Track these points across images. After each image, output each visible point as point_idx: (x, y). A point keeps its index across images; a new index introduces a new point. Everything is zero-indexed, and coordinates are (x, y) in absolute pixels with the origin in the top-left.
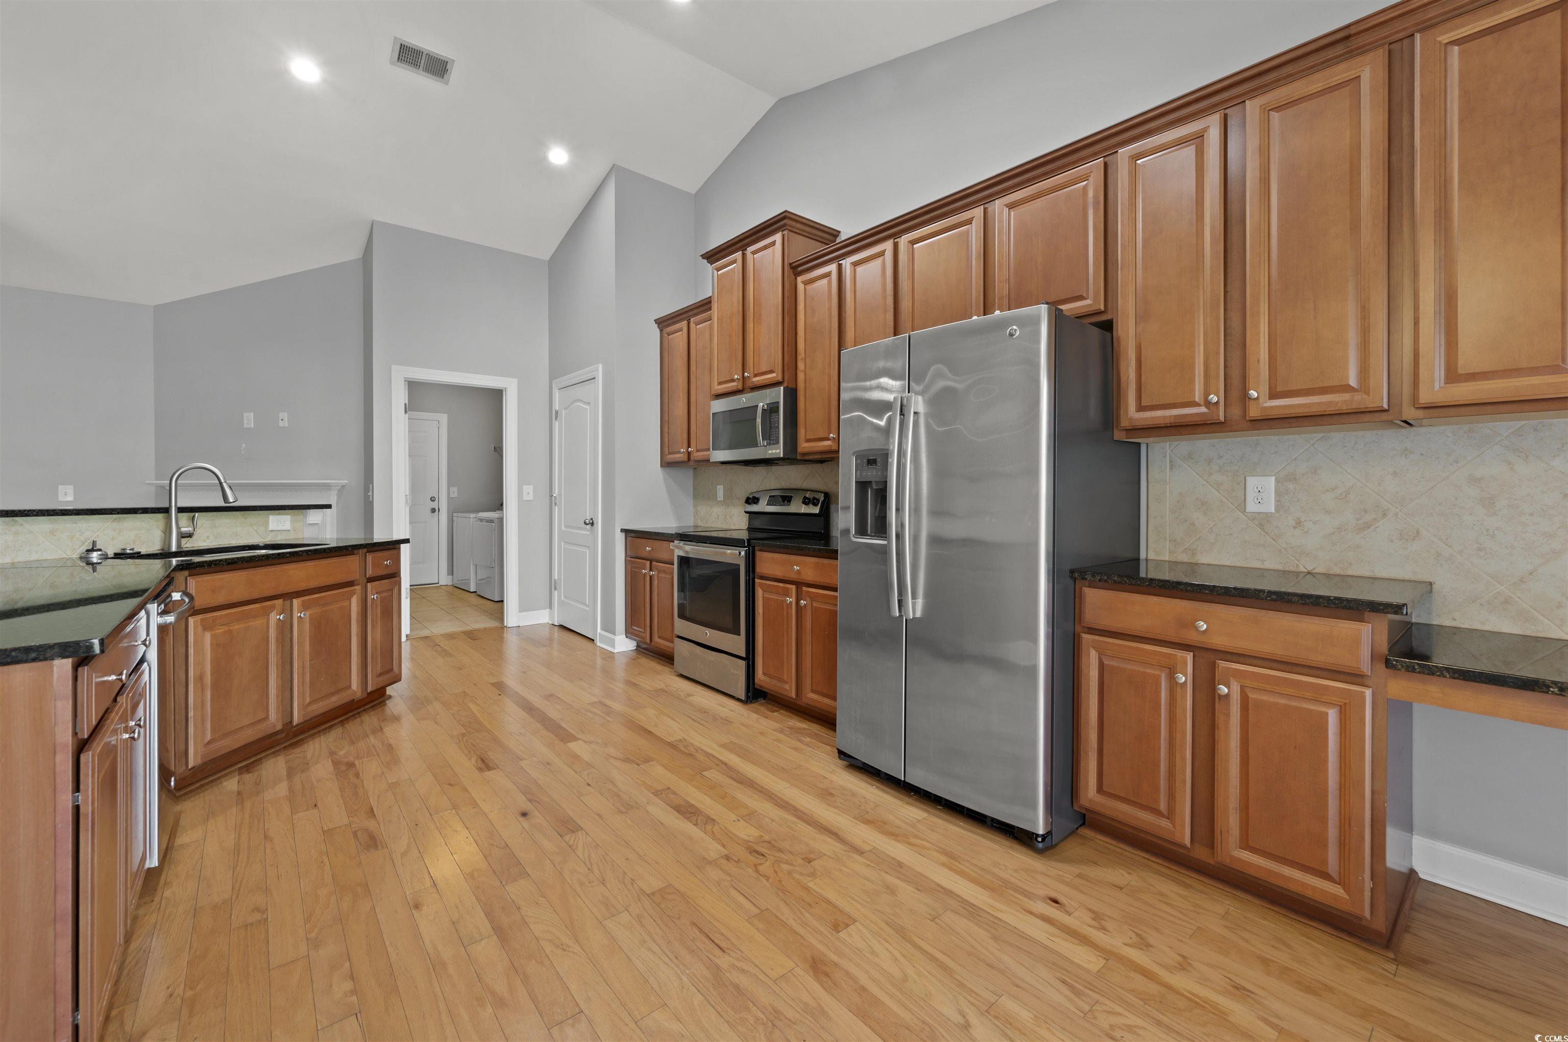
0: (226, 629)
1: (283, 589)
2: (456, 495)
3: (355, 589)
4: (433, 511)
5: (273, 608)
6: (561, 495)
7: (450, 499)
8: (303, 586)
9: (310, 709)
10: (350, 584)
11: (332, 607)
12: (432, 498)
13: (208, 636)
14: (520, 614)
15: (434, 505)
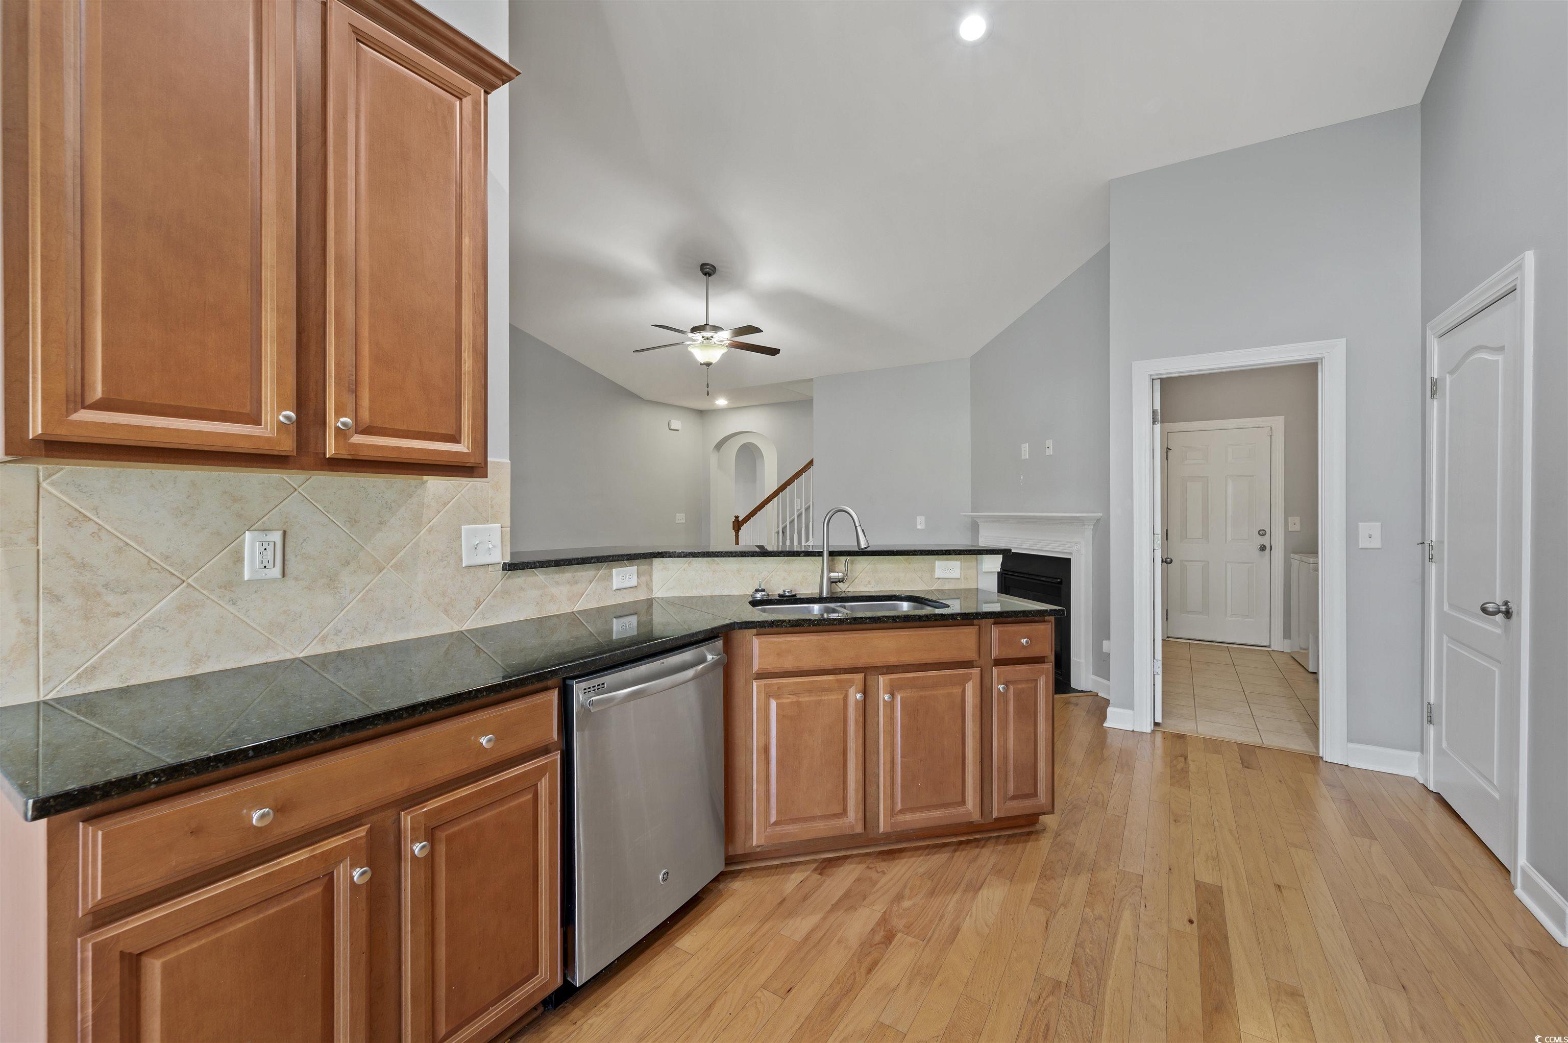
0: (795, 700)
1: (864, 661)
2: (1297, 528)
3: (971, 673)
4: (1263, 548)
5: (851, 682)
6: (1442, 542)
7: (1287, 533)
8: (892, 660)
9: (902, 818)
10: (967, 664)
11: (935, 692)
12: (1260, 530)
13: (773, 704)
14: (1351, 745)
15: (1265, 541)
